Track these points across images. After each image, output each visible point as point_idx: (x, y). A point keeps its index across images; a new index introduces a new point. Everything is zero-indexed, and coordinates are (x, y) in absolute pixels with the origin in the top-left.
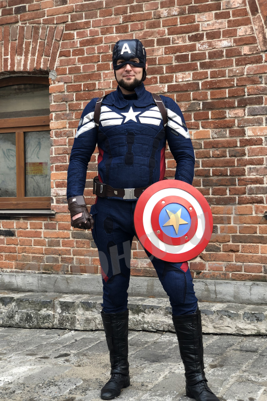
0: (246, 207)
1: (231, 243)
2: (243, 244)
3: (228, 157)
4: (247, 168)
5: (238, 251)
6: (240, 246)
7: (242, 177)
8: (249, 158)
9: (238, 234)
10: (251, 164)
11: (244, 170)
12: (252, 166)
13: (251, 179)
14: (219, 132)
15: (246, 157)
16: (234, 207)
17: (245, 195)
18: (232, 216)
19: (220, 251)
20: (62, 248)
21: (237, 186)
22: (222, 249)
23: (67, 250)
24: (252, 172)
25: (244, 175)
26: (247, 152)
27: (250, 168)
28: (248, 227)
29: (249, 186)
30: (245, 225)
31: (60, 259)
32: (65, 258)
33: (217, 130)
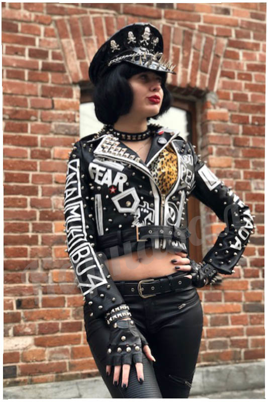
20: (230, 327)
23: (238, 329)
31: (229, 343)
32: (237, 341)
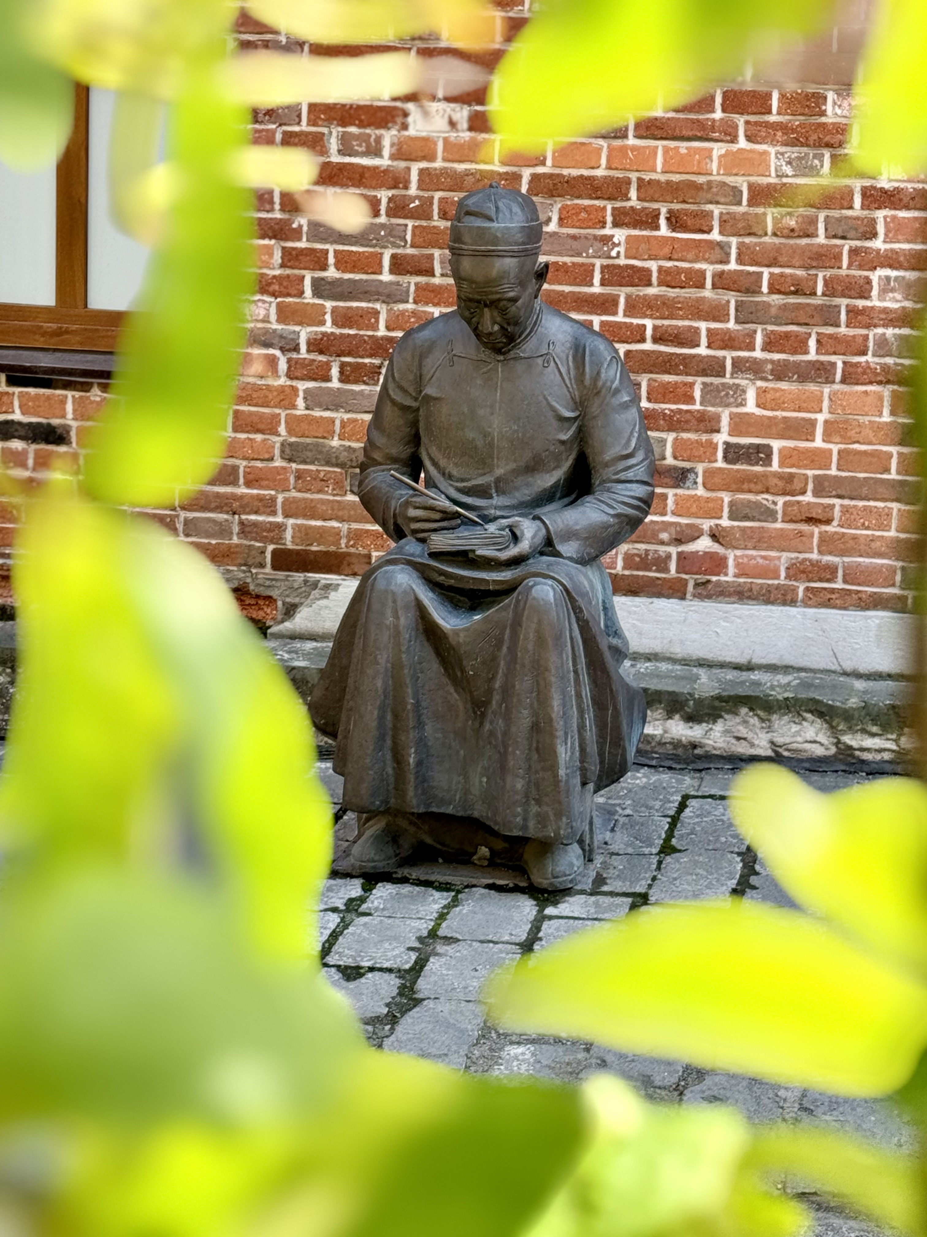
0: (866, 392)
1: (808, 498)
2: (846, 502)
3: (821, 239)
4: (876, 276)
5: (828, 522)
6: (837, 509)
7: (861, 303)
8: (888, 246)
9: (833, 472)
10: (891, 267)
11: (869, 282)
12: (893, 273)
13: (885, 310)
14: (799, 158)
15: (879, 244)
16: (827, 390)
17: (862, 359)
18: (821, 418)
19: (775, 520)
21: (843, 330)
22: (780, 516)
24: (893, 290)
25: (868, 297)
26: (881, 229)
27: (888, 278)
28: (865, 453)
29: (880, 331)
30: (856, 446)
33: (794, 152)
